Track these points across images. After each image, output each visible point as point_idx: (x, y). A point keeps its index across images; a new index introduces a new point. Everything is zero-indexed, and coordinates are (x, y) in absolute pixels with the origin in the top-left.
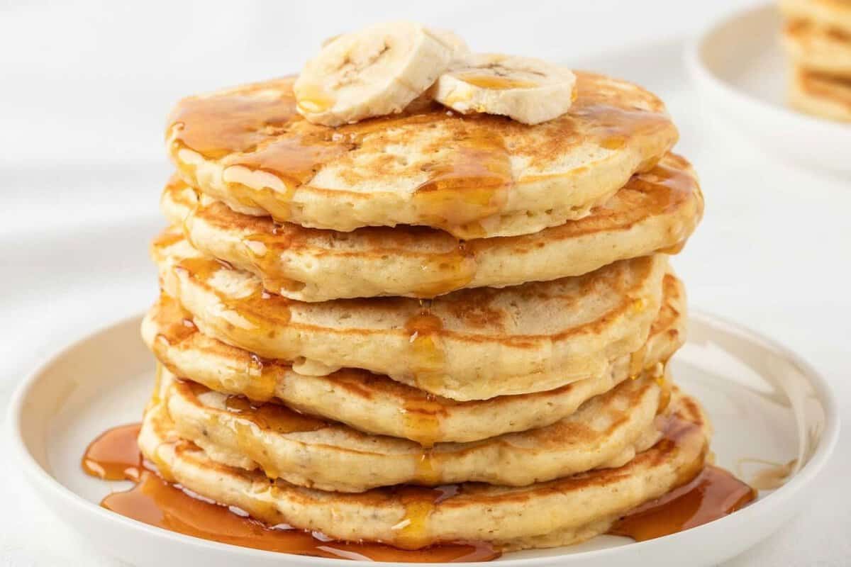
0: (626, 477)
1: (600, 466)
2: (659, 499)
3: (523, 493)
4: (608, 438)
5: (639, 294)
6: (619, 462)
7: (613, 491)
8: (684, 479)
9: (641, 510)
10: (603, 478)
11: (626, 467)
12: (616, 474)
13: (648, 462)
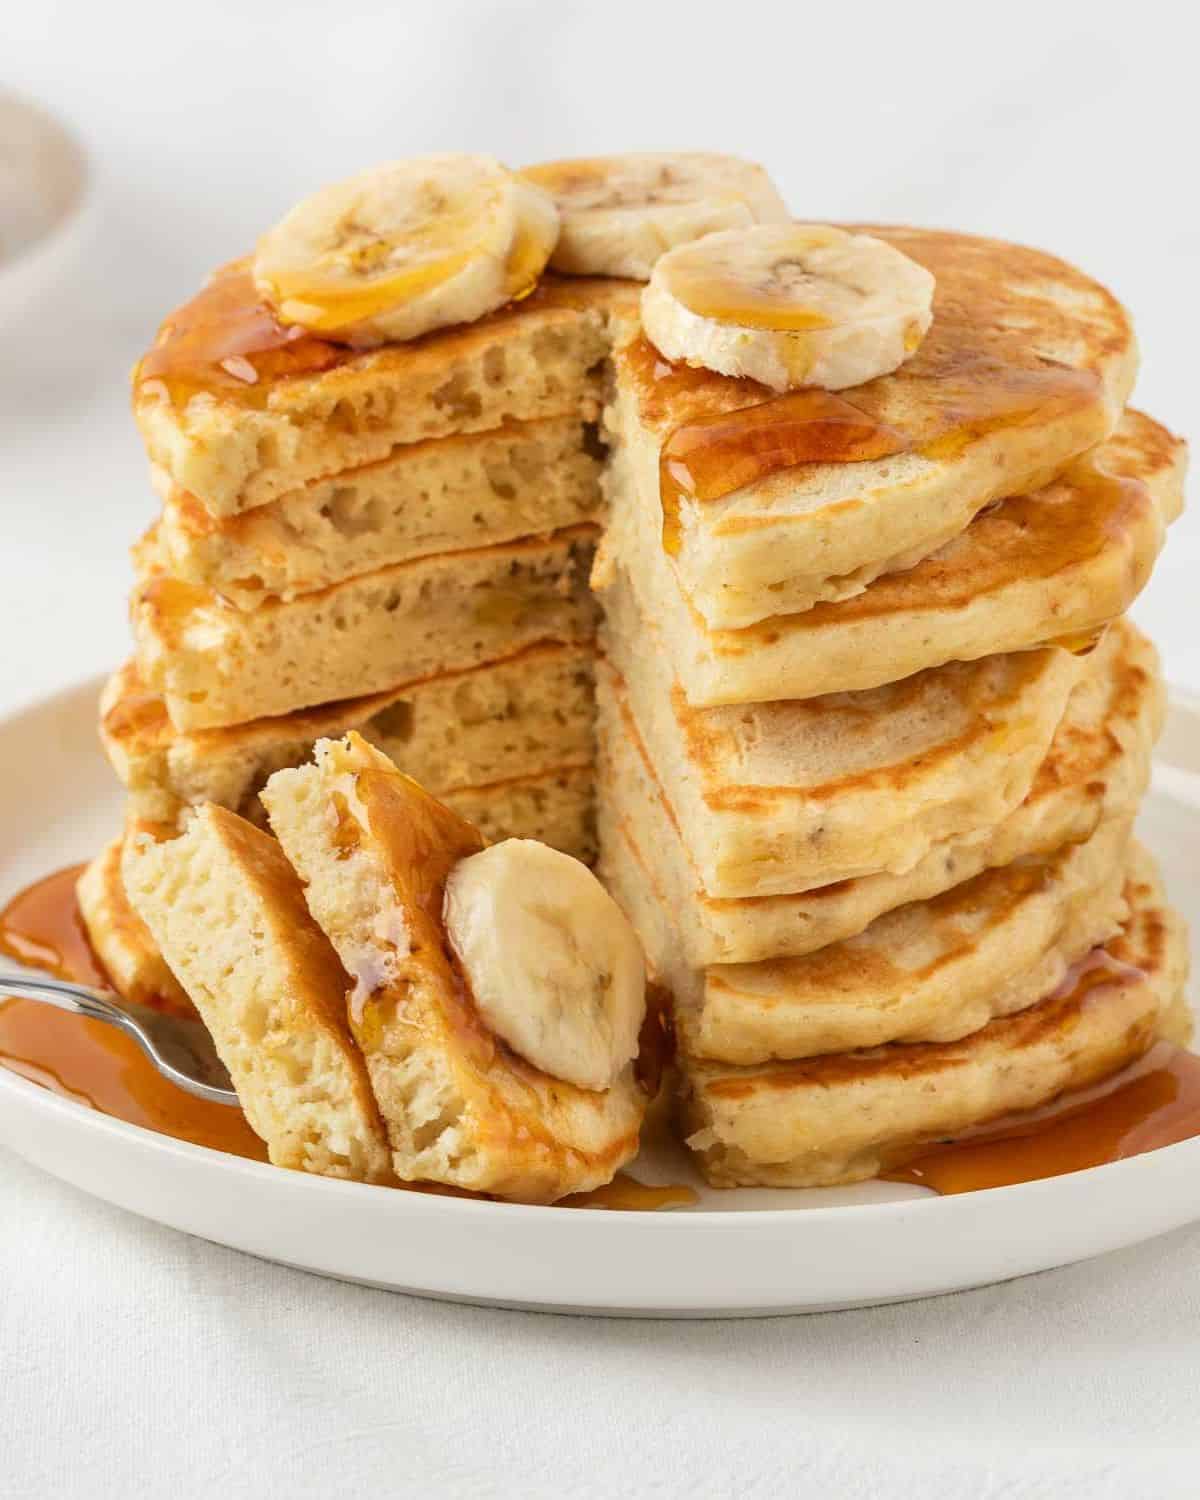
0: (956, 1063)
1: (906, 1037)
2: (1032, 1110)
3: (738, 1080)
4: (919, 986)
5: (1010, 714)
6: (947, 1032)
7: (924, 1090)
8: (1087, 1074)
9: (984, 1130)
10: (911, 1061)
11: (966, 1042)
12: (940, 1057)
13: (1014, 1037)
